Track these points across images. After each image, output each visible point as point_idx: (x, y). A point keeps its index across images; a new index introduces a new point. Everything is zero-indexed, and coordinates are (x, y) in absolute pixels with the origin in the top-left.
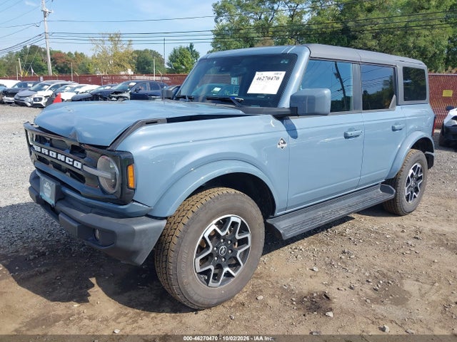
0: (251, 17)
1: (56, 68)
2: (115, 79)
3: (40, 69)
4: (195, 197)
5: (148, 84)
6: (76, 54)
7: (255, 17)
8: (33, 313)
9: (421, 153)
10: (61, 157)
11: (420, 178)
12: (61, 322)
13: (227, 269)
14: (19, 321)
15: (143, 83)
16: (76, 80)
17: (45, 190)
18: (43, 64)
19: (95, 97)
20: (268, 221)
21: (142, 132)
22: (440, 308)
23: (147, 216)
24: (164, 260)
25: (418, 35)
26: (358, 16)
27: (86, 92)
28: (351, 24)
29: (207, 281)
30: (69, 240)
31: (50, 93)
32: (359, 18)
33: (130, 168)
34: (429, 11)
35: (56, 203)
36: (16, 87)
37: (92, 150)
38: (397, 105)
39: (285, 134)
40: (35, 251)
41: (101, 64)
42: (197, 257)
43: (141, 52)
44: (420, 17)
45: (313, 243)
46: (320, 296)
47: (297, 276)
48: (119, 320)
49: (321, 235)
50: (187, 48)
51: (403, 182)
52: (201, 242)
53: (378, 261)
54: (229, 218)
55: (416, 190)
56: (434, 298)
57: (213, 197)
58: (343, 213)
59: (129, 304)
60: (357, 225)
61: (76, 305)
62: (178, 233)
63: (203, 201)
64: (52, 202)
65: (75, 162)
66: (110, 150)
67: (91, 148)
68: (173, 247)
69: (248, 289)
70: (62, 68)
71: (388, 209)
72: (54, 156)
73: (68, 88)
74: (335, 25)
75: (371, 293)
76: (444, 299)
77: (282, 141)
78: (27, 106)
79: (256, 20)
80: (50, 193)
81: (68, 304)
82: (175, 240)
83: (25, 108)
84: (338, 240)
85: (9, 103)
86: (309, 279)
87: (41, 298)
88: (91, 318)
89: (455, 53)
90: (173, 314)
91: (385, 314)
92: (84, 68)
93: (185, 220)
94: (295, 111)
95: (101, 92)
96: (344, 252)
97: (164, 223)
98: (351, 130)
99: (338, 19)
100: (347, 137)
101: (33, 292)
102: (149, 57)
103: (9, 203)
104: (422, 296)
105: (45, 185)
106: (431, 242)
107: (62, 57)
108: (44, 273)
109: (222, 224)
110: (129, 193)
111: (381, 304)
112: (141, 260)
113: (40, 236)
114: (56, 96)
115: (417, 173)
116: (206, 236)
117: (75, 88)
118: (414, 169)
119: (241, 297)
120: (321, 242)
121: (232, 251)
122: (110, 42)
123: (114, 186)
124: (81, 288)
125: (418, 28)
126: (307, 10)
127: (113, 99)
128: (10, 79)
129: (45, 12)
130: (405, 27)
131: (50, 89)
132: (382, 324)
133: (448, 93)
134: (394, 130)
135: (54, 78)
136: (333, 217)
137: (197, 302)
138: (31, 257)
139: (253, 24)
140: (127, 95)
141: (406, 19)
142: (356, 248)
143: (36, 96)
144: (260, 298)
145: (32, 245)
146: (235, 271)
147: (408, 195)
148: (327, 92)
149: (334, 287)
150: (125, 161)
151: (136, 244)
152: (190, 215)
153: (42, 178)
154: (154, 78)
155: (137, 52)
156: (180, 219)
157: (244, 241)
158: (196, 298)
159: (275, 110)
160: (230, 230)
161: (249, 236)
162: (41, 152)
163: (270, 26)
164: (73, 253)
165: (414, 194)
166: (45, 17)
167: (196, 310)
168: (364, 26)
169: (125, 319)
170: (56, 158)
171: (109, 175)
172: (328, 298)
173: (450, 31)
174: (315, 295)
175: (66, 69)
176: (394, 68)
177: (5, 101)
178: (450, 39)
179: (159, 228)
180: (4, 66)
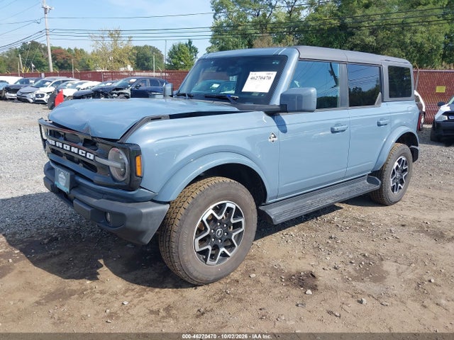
0: (249, 14)
1: (56, 64)
2: (115, 75)
3: (40, 65)
4: (194, 185)
5: (148, 80)
6: (76, 50)
7: (254, 13)
8: (50, 288)
9: (406, 147)
10: (74, 150)
11: (405, 170)
12: (76, 296)
13: (222, 250)
14: (39, 295)
15: (144, 80)
16: (77, 76)
17: (60, 179)
18: (43, 60)
19: (96, 94)
20: (261, 208)
21: (148, 127)
22: (414, 285)
23: (153, 201)
24: (168, 240)
25: (415, 32)
26: (355, 12)
27: (87, 88)
28: (348, 20)
29: (206, 260)
30: (79, 227)
31: (52, 89)
32: (356, 15)
33: (138, 158)
34: (426, 7)
35: (70, 190)
36: (18, 83)
37: (103, 143)
38: (383, 101)
39: (275, 129)
40: (48, 236)
41: (101, 61)
42: (196, 237)
43: (140, 48)
44: (418, 14)
45: (303, 230)
46: (307, 275)
47: (287, 258)
48: (127, 295)
49: (311, 223)
50: (186, 44)
51: (388, 173)
52: (200, 225)
53: (362, 246)
54: (225, 204)
55: (402, 182)
56: (410, 276)
57: (210, 185)
58: (330, 201)
59: (135, 281)
60: (345, 213)
61: (88, 282)
62: (179, 216)
63: (202, 189)
64: (66, 190)
65: (88, 154)
66: (120, 143)
67: (103, 141)
68: (175, 228)
69: (242, 268)
70: (62, 64)
71: (374, 199)
72: (68, 149)
73: (69, 85)
74: (333, 22)
75: (353, 272)
76: (419, 278)
77: (273, 136)
78: (29, 102)
79: (254, 16)
80: (65, 181)
81: (81, 281)
82: (177, 222)
83: (27, 104)
84: (327, 227)
85: (12, 99)
86: (298, 261)
87: (56, 276)
88: (102, 292)
89: (452, 49)
90: (175, 290)
91: (364, 290)
92: (84, 64)
93: (186, 205)
94: (284, 108)
95: (102, 89)
96: (331, 238)
97: (167, 207)
98: (337, 125)
99: (336, 15)
100: (333, 131)
101: (49, 271)
102: (149, 53)
103: (21, 194)
104: (399, 275)
105: (60, 175)
106: (413, 229)
107: (61, 53)
108: (57, 255)
109: (218, 209)
110: (138, 181)
111: (361, 282)
112: (147, 239)
113: (52, 223)
114: (58, 92)
115: (402, 166)
116: (204, 220)
117: (76, 85)
118: (399, 162)
119: (235, 275)
120: (310, 228)
121: (227, 234)
122: (110, 39)
123: (123, 175)
124: (92, 268)
125: (415, 24)
126: (305, 6)
127: (114, 95)
128: (11, 75)
129: (46, 9)
130: (403, 23)
131: (52, 85)
132: (360, 297)
133: (441, 89)
134: (379, 125)
135: (55, 74)
136: (321, 205)
137: (196, 278)
138: (46, 241)
139: (251, 20)
140: (128, 91)
141: (403, 15)
142: (343, 234)
143: (38, 92)
144: (253, 276)
145: (45, 231)
146: (230, 251)
147: (394, 186)
148: (313, 91)
149: (320, 268)
150: (134, 153)
151: (143, 225)
152: (190, 200)
153: (57, 168)
154: (154, 74)
155: (137, 48)
156: (181, 204)
157: (238, 225)
158: (195, 274)
159: (266, 107)
160: (226, 214)
161: (242, 220)
162: (55, 146)
163: (267, 22)
164: (83, 238)
165: (399, 185)
166: (46, 13)
167: (195, 286)
168: (361, 22)
169: (133, 293)
170: (70, 151)
171: (119, 165)
172: (314, 276)
173: (447, 28)
174: (302, 273)
175: (66, 65)
176: (380, 68)
177: (8, 97)
178: (446, 35)
179: (163, 211)
180: (5, 62)
